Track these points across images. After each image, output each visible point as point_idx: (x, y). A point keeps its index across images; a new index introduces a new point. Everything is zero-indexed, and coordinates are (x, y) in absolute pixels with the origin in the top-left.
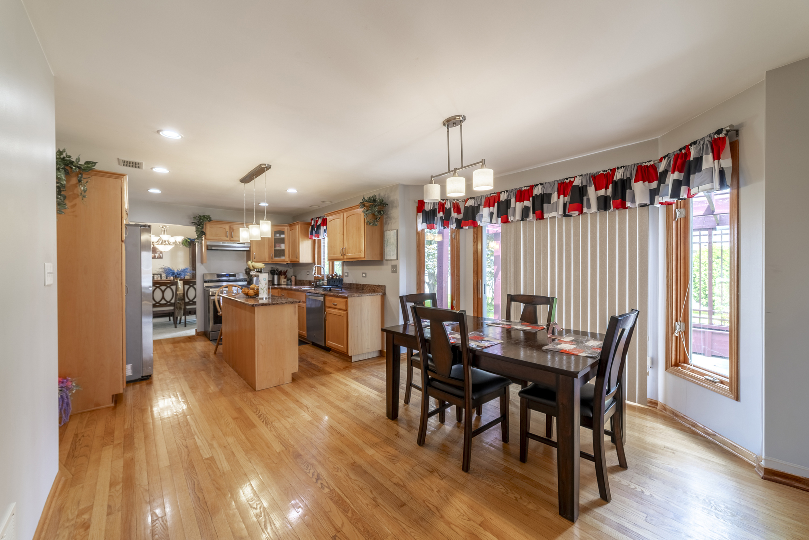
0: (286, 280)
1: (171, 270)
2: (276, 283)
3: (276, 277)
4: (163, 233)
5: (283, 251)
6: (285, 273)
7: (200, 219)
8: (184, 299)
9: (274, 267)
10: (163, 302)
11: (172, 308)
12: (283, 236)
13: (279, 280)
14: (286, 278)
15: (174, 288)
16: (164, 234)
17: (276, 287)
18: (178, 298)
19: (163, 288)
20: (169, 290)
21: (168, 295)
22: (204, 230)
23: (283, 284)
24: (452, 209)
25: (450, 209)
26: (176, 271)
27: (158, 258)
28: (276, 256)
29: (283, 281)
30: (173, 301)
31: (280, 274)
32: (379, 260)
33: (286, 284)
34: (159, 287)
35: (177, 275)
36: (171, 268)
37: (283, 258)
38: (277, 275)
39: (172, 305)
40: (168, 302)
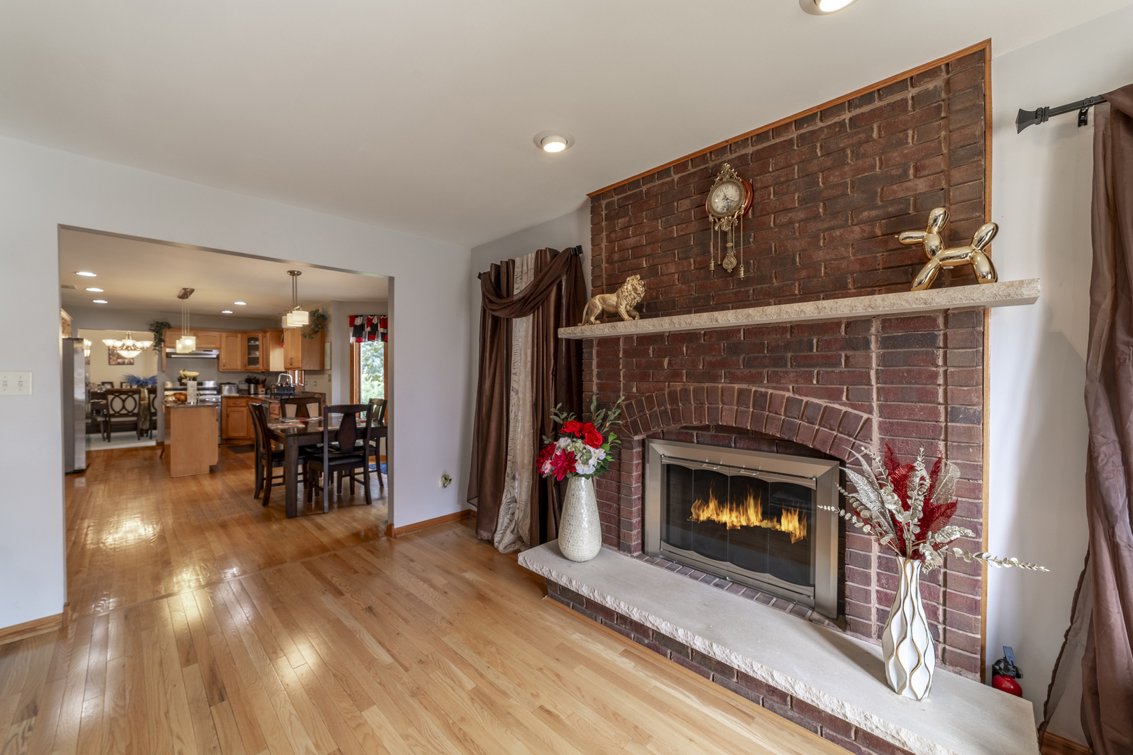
0: (264, 389)
1: (135, 378)
2: (252, 392)
3: (252, 386)
4: (127, 337)
5: (258, 358)
6: (264, 382)
7: (157, 326)
8: (150, 409)
9: (250, 375)
10: (124, 412)
11: (135, 419)
12: (257, 343)
13: (256, 389)
14: (264, 387)
15: (137, 397)
16: (129, 338)
17: (252, 396)
18: (142, 407)
19: (124, 397)
20: (130, 399)
21: (130, 404)
22: (163, 338)
23: (260, 392)
24: (379, 325)
25: (377, 324)
26: (142, 378)
27: (128, 364)
28: (249, 364)
29: (261, 390)
30: (136, 411)
31: (257, 382)
32: (321, 370)
33: (264, 393)
34: (118, 396)
35: (142, 383)
36: (136, 376)
37: (258, 366)
38: (253, 383)
39: (134, 415)
40: (129, 412)
